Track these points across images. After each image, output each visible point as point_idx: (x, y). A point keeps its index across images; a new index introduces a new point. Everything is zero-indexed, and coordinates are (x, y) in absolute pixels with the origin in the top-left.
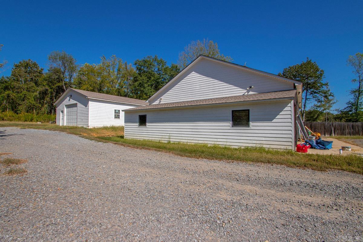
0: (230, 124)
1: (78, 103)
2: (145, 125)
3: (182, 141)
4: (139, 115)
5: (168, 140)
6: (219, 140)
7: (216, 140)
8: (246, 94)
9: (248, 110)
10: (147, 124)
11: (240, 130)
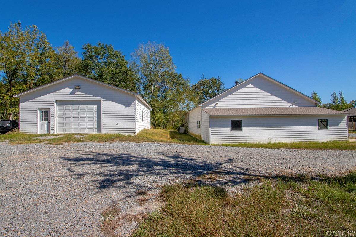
0: (316, 127)
1: (102, 99)
2: (241, 129)
3: (282, 141)
4: (232, 120)
5: (269, 141)
6: (310, 138)
7: (308, 138)
8: (291, 106)
9: (327, 119)
10: (243, 128)
11: (323, 131)
